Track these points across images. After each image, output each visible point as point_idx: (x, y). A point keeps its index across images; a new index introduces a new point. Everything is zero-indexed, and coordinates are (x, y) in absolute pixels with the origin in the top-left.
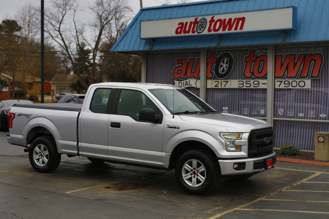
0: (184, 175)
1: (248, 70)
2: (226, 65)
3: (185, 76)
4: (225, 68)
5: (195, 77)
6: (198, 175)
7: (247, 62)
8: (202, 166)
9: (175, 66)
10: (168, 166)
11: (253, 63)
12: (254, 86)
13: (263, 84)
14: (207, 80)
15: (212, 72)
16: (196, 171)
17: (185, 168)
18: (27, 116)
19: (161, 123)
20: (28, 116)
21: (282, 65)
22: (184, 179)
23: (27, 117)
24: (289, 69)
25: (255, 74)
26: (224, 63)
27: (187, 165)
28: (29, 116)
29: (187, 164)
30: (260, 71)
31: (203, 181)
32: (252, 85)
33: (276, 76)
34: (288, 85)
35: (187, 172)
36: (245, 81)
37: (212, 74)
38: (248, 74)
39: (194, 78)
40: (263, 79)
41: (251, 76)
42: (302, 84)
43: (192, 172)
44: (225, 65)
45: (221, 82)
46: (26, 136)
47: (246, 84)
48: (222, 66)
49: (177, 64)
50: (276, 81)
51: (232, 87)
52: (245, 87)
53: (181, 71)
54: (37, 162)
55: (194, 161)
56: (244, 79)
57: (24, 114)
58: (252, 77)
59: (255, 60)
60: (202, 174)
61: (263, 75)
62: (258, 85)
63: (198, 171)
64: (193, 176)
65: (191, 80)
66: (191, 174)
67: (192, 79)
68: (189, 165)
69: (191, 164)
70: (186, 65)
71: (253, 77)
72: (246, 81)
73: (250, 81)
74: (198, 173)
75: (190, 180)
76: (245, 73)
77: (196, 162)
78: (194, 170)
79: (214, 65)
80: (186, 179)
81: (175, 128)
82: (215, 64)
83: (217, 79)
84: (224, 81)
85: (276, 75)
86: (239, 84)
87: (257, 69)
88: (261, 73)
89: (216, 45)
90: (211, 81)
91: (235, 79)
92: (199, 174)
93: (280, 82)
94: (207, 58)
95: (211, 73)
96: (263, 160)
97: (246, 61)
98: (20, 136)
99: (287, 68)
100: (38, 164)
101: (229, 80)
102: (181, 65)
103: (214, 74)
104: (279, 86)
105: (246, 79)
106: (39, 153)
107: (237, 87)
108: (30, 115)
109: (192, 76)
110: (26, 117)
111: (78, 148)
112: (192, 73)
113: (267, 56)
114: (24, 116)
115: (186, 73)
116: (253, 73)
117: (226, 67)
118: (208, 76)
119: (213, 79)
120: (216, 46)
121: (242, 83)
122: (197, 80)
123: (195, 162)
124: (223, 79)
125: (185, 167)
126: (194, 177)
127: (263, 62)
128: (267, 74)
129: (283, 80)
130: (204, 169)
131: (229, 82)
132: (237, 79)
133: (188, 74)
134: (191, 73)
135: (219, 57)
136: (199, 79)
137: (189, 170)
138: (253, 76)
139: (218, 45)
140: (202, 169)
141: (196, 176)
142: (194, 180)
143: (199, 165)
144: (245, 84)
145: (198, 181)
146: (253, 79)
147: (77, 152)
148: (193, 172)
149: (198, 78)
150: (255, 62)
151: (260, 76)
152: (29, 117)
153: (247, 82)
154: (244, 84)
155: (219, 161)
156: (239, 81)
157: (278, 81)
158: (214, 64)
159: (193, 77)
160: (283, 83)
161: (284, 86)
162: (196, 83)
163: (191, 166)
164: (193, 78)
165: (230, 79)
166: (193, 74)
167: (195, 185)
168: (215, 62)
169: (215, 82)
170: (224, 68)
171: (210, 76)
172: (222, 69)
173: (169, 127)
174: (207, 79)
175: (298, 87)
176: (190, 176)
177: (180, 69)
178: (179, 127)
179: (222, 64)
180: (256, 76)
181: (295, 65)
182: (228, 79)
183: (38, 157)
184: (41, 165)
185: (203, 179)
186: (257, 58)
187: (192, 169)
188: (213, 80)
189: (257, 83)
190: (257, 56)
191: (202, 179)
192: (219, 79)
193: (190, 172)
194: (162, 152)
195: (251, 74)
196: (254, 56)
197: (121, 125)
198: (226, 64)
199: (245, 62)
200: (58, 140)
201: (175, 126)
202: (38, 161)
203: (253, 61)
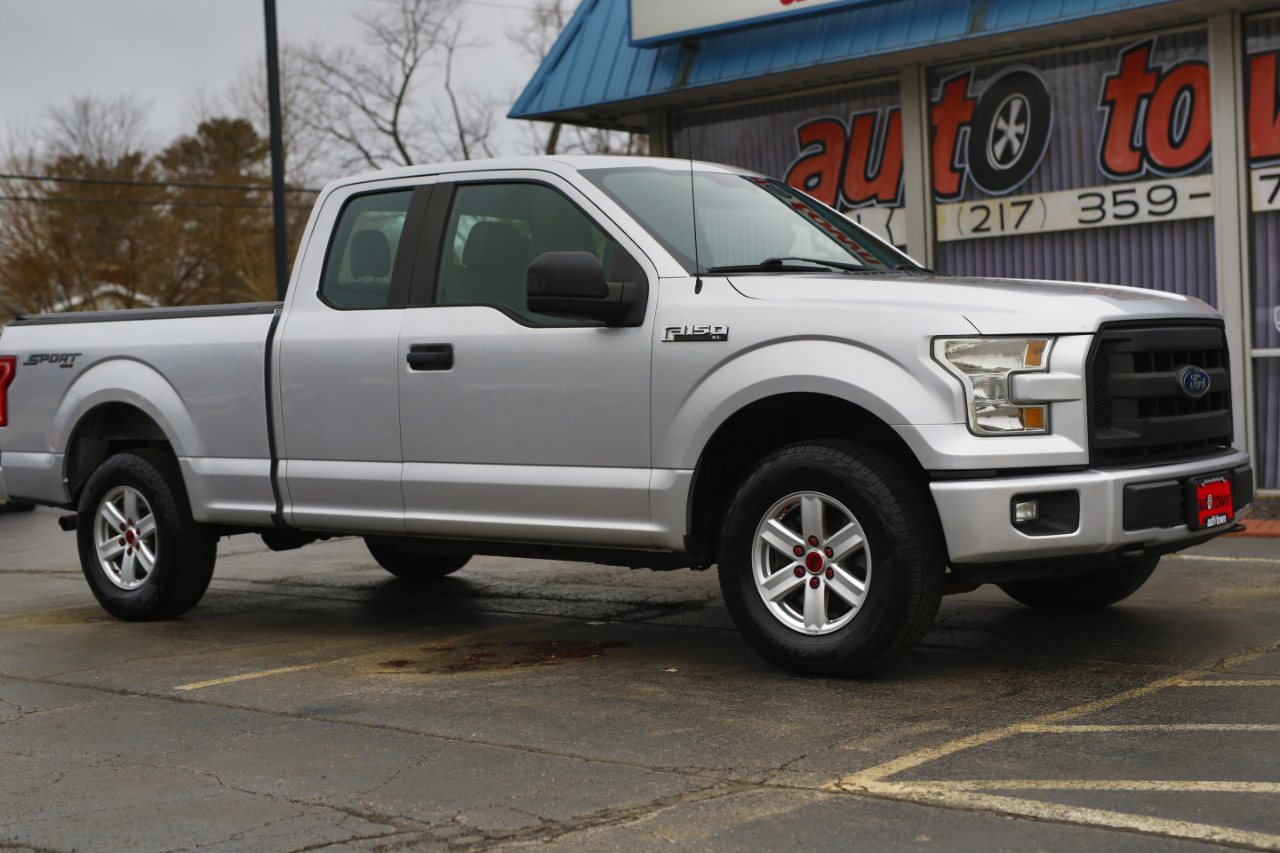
0: (765, 575)
1: (1120, 139)
2: (1021, 129)
3: (841, 198)
4: (1016, 144)
5: (881, 197)
6: (830, 574)
7: (1111, 104)
8: (851, 525)
9: (794, 155)
10: (684, 537)
11: (1144, 103)
12: (1151, 213)
13: (1192, 196)
14: (934, 204)
15: (957, 166)
16: (821, 553)
17: (765, 543)
18: (63, 362)
19: (638, 322)
20: (65, 360)
21: (1278, 100)
22: (766, 596)
23: (62, 366)
25: (1152, 156)
26: (1007, 121)
27: (773, 522)
28: (70, 358)
29: (776, 519)
30: (1177, 139)
31: (856, 601)
32: (1145, 206)
33: (1254, 154)
35: (778, 560)
36: (1108, 191)
37: (957, 176)
38: (1121, 160)
39: (879, 202)
40: (1194, 174)
41: (1134, 166)
43: (799, 562)
44: (1012, 130)
45: (1001, 206)
46: (63, 455)
47: (1116, 204)
48: (999, 134)
49: (802, 148)
50: (1255, 175)
51: (1050, 227)
52: (1109, 221)
53: (819, 175)
54: (116, 572)
55: (810, 499)
56: (1107, 182)
57: (51, 353)
58: (1139, 169)
59: (1150, 90)
60: (853, 563)
61: (1191, 158)
62: (1169, 205)
63: (829, 552)
64: (808, 577)
65: (864, 213)
66: (799, 572)
67: (872, 205)
68: (784, 522)
69: (793, 520)
70: (839, 150)
71: (1144, 172)
72: (1115, 194)
73: (1133, 191)
74: (834, 562)
75: (794, 599)
76: (1107, 154)
77: (819, 504)
78: (813, 550)
79: (965, 132)
80: (773, 600)
81: (705, 338)
82: (968, 129)
83: (983, 196)
84: (1014, 204)
85: (1253, 147)
86: (1084, 209)
87: (1165, 128)
88: (1183, 149)
89: (962, 33)
90: (957, 206)
91: (1061, 188)
92: (835, 566)
93: (1275, 182)
94: (931, 106)
95: (953, 169)
96: (1176, 483)
97: (1109, 97)
98: (42, 459)
100: (116, 579)
101: (1035, 197)
102: (820, 149)
103: (968, 177)
104: (1271, 200)
105: (1115, 182)
106: (119, 530)
107: (1074, 225)
108: (74, 356)
109: (870, 193)
110: (58, 364)
111: (275, 487)
112: (868, 180)
113: (1205, 65)
114: (51, 361)
115: (840, 186)
116: (1144, 153)
117: (1020, 137)
118: (940, 189)
119: (961, 197)
120: (965, 34)
121: (1096, 201)
122: (892, 209)
123: (812, 505)
124: (1010, 194)
125: (768, 536)
126: (815, 584)
127: (1187, 94)
128: (1208, 149)
130: (860, 536)
131: (1037, 206)
132: (1071, 187)
133: (854, 188)
134: (862, 179)
135: (985, 95)
136: (902, 205)
137: (788, 551)
138: (1146, 166)
139: (972, 30)
140: (853, 537)
141: (822, 578)
142: (814, 598)
143: (833, 521)
144: (1108, 206)
145: (835, 605)
146: (1149, 177)
147: (272, 508)
148: (804, 558)
149: (894, 200)
150: (1150, 97)
151: (1181, 163)
152: (71, 366)
153: (1120, 198)
154: (1105, 207)
155: (934, 486)
156: (1081, 197)
157: (1263, 178)
158: (963, 129)
159: (875, 196)
162: (891, 226)
163: (798, 530)
164: (874, 201)
165: (1040, 191)
166: (874, 185)
167: (819, 626)
168: (968, 117)
169: (973, 209)
170: (1009, 145)
171: (948, 183)
172: (999, 148)
173: (679, 338)
174: (938, 199)
176: (793, 581)
177: (815, 167)
178: (724, 331)
179: (1002, 125)
180: (1159, 162)
182: (1030, 192)
183: (117, 548)
184: (129, 583)
185: (857, 591)
186: (1159, 77)
187: (802, 542)
188: (963, 201)
189: (1167, 193)
190: (1159, 69)
191: (853, 589)
192: (992, 197)
193: (790, 561)
194: (649, 471)
195: (1137, 155)
196: (1147, 70)
197: (456, 353)
198: (1018, 122)
199: (1104, 103)
200: (189, 459)
201: (706, 331)
202: (117, 568)
203: (1141, 98)
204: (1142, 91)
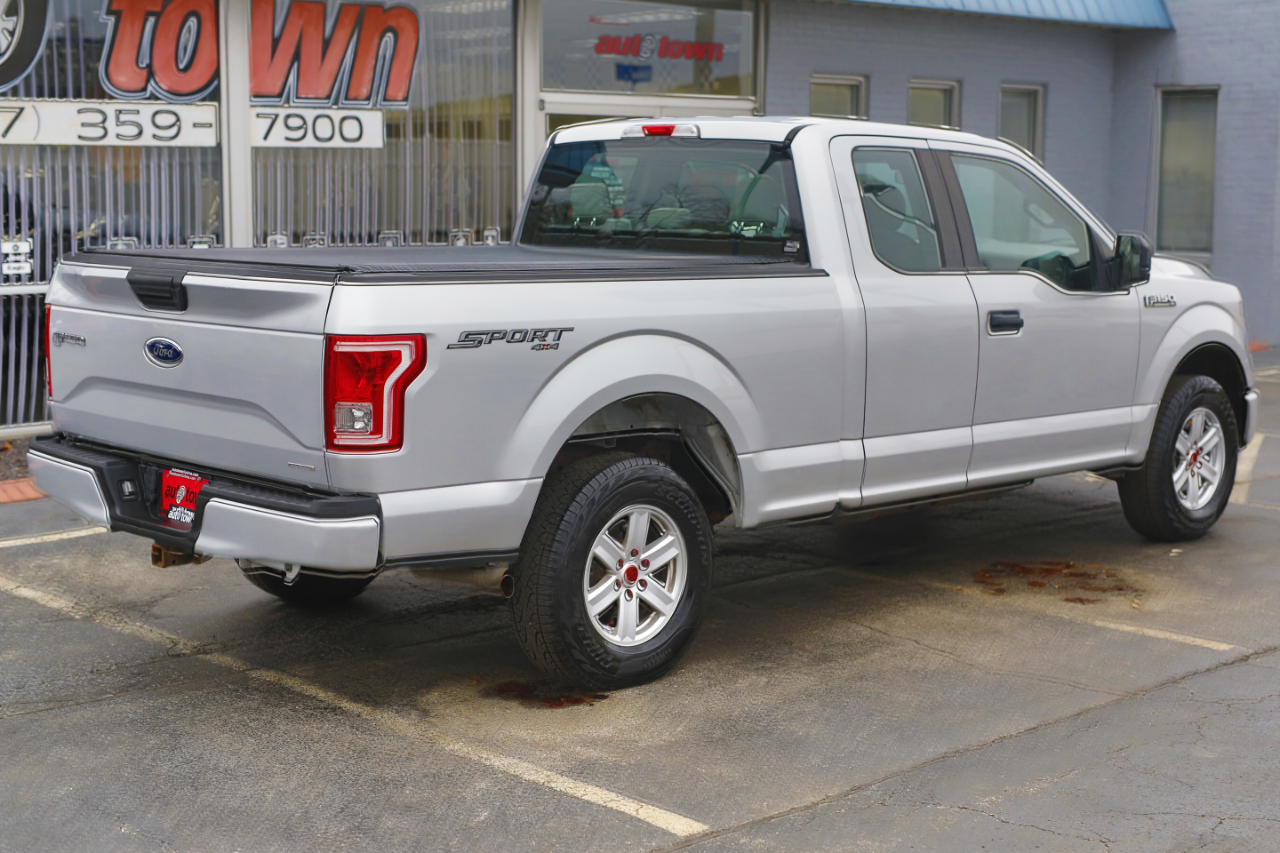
1: (124, 54)
2: (10, 23)
4: (7, 40)
6: (1201, 465)
7: (118, 14)
8: (1214, 429)
11: (151, 20)
12: (155, 136)
13: (195, 125)
18: (538, 341)
20: (543, 338)
21: (276, 42)
23: (541, 347)
24: (304, 58)
25: (159, 77)
28: (551, 335)
30: (182, 64)
32: (149, 130)
33: (253, 92)
34: (300, 133)
36: (110, 109)
38: (126, 76)
40: (199, 101)
41: (139, 84)
42: (351, 130)
43: (1188, 460)
44: (2, 22)
46: (542, 480)
47: (119, 123)
51: (47, 138)
52: (111, 140)
56: (110, 99)
57: (510, 328)
58: (144, 89)
59: (158, 9)
62: (173, 131)
72: (118, 112)
73: (138, 112)
76: (111, 67)
77: (1201, 418)
81: (1169, 303)
85: (252, 84)
86: (83, 125)
87: (171, 50)
93: (268, 122)
97: (115, 7)
99: (297, 57)
101: (29, 104)
104: (266, 138)
105: (119, 100)
106: (615, 569)
107: (75, 141)
108: (560, 332)
110: (527, 345)
114: (511, 341)
116: (150, 73)
117: (10, 32)
121: (98, 118)
125: (1178, 446)
127: (194, 21)
129: (282, 112)
131: (28, 113)
137: (1185, 454)
138: (150, 86)
140: (1214, 436)
141: (1195, 469)
144: (111, 124)
146: (153, 98)
148: (1190, 457)
150: (158, 15)
152: (557, 347)
153: (123, 118)
154: (108, 125)
156: (80, 111)
157: (259, 115)
160: (280, 122)
161: (288, 139)
173: (1155, 304)
175: (337, 142)
178: (1175, 299)
180: (165, 86)
181: (326, 44)
182: (23, 98)
185: (1213, 473)
187: (1190, 446)
189: (171, 119)
195: (143, 73)
198: (8, 14)
199: (109, 12)
200: (751, 455)
201: (1167, 299)
203: (150, 14)
204: (150, 8)
